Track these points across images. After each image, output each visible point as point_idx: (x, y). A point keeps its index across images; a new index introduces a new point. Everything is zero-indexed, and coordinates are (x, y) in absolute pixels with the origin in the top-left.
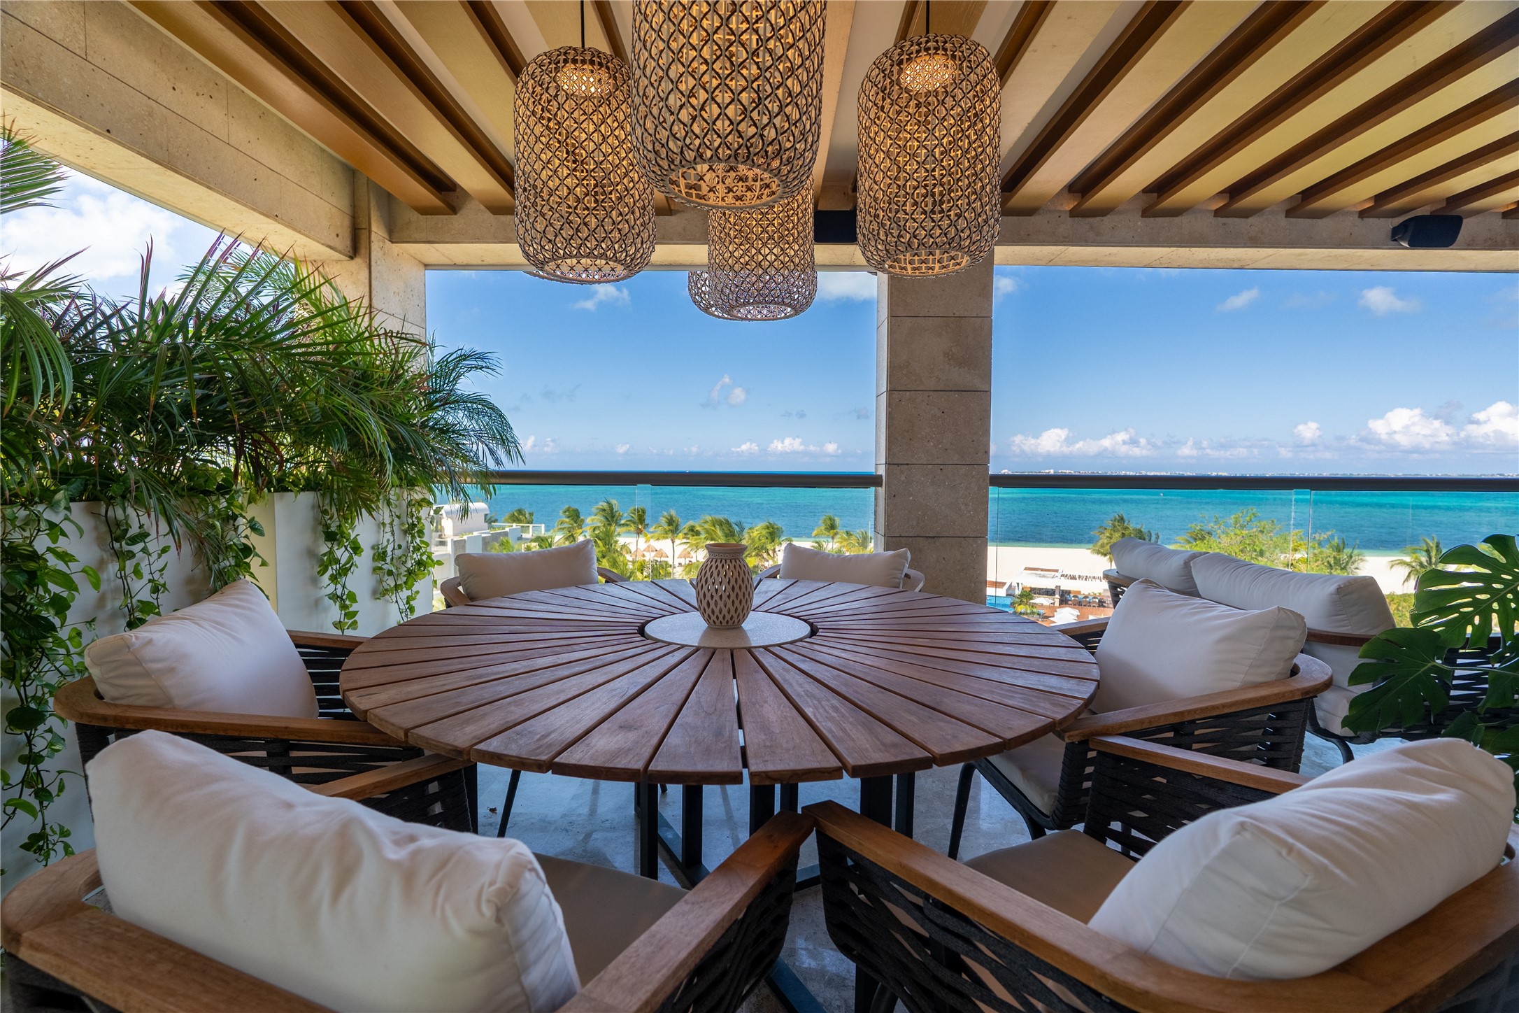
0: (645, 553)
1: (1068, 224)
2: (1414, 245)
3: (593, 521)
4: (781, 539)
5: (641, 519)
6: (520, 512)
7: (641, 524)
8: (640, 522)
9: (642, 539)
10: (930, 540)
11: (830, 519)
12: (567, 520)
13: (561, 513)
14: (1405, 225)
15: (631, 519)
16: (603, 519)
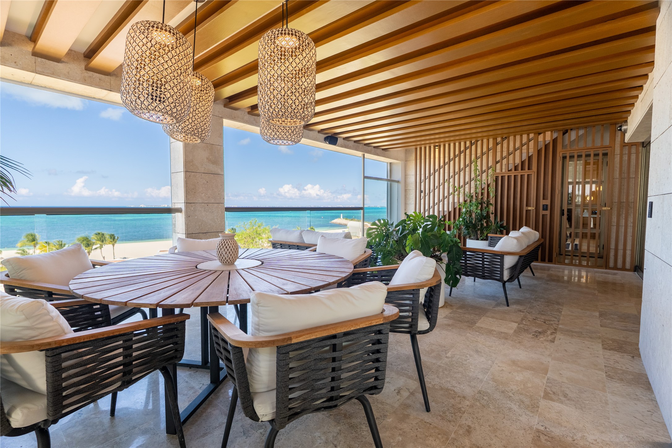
1: (247, 117)
2: (330, 143)
10: (204, 234)
11: (32, 235)
14: (327, 137)
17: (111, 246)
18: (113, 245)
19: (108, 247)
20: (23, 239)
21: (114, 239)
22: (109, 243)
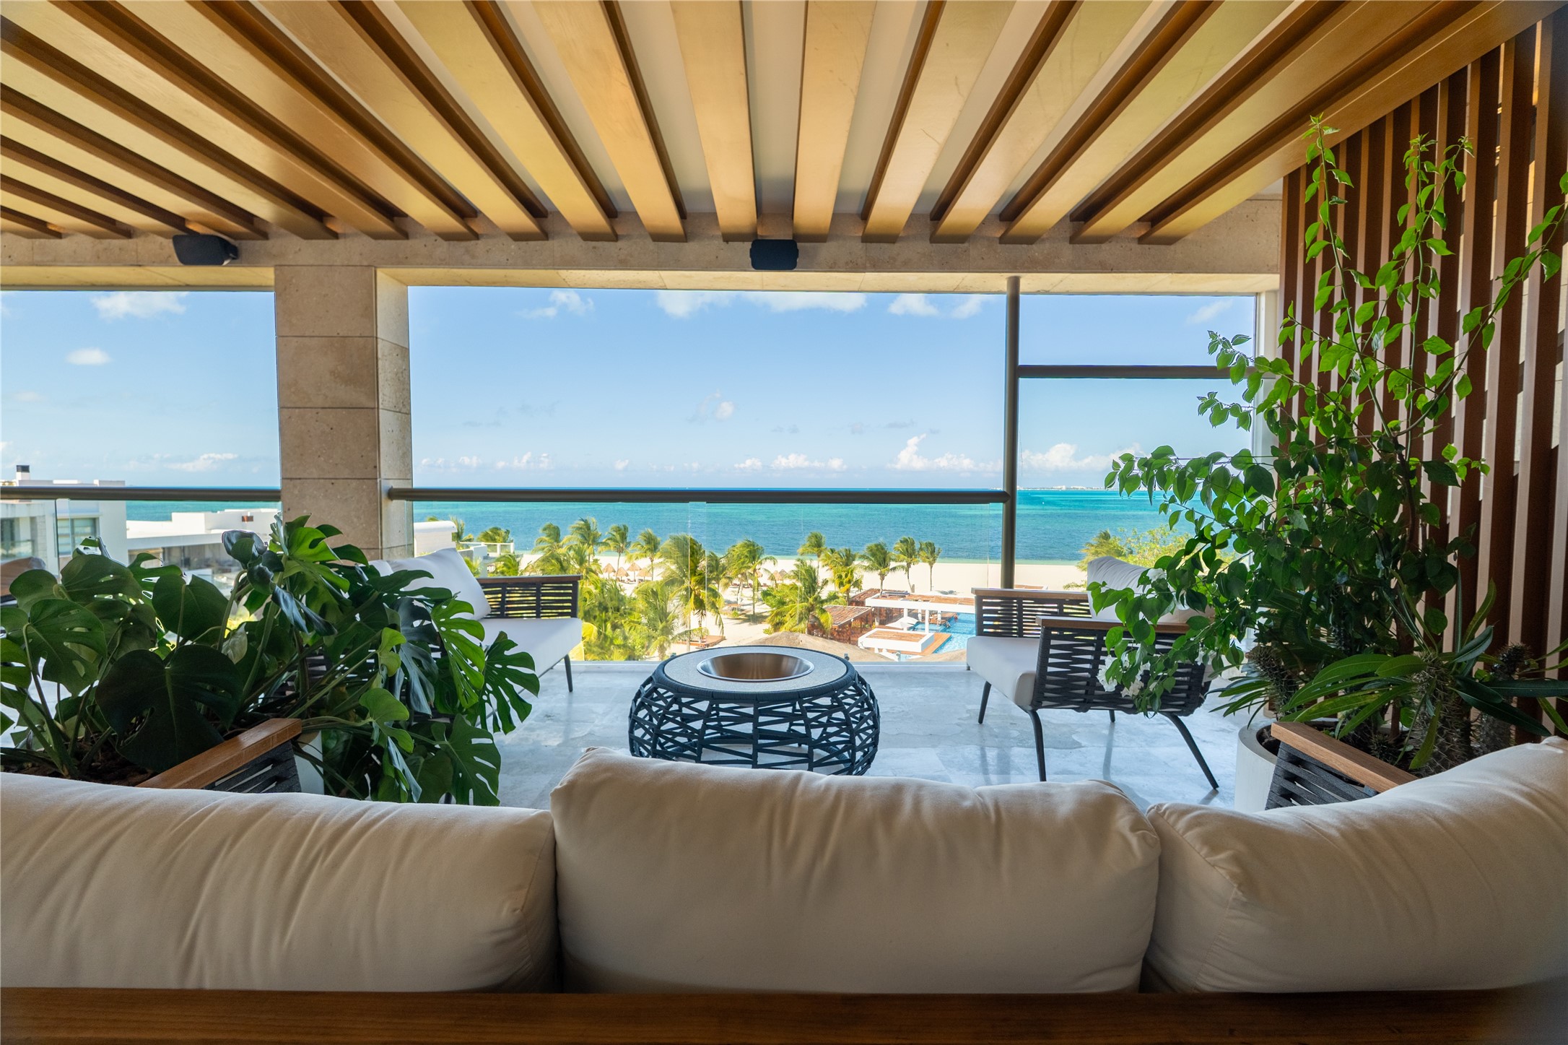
0: (629, 572)
3: (570, 539)
4: (761, 558)
5: (623, 537)
6: (496, 530)
7: (623, 542)
8: (621, 540)
9: (623, 558)
11: (816, 537)
12: (547, 539)
13: (540, 531)
15: (611, 536)
16: (580, 537)
17: (927, 565)
18: (931, 564)
19: (920, 568)
20: (805, 541)
21: (933, 552)
22: (924, 561)
